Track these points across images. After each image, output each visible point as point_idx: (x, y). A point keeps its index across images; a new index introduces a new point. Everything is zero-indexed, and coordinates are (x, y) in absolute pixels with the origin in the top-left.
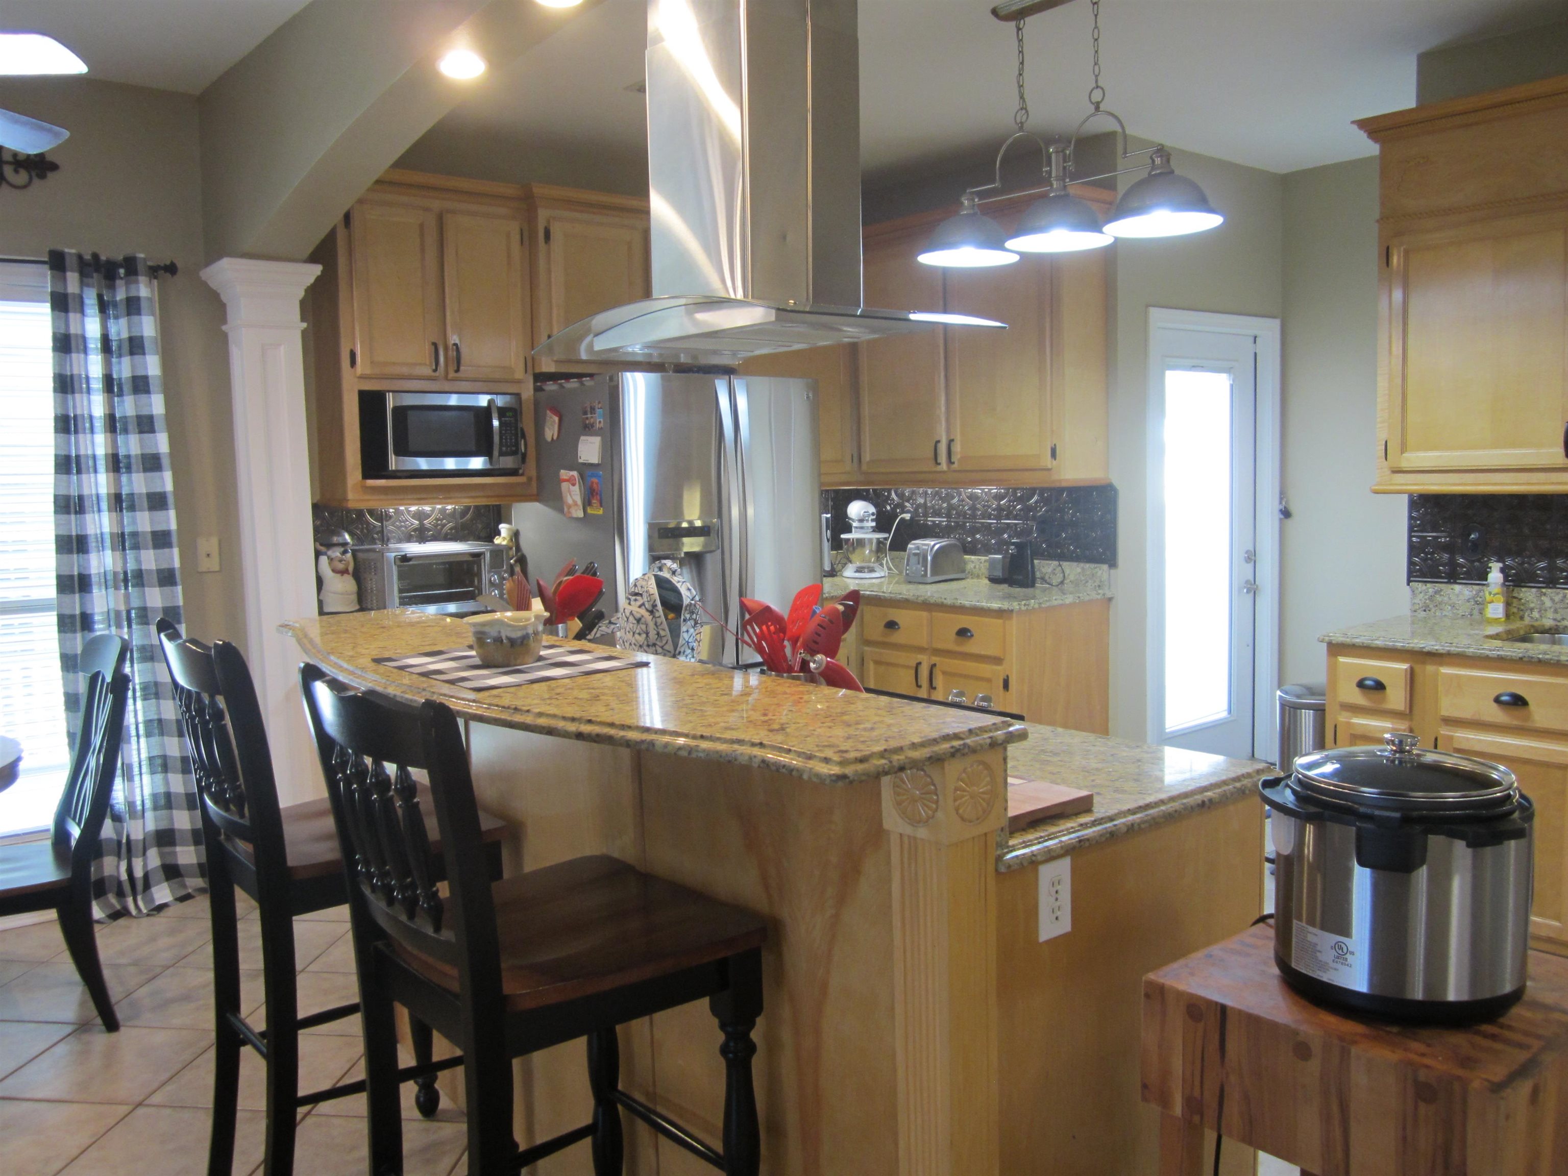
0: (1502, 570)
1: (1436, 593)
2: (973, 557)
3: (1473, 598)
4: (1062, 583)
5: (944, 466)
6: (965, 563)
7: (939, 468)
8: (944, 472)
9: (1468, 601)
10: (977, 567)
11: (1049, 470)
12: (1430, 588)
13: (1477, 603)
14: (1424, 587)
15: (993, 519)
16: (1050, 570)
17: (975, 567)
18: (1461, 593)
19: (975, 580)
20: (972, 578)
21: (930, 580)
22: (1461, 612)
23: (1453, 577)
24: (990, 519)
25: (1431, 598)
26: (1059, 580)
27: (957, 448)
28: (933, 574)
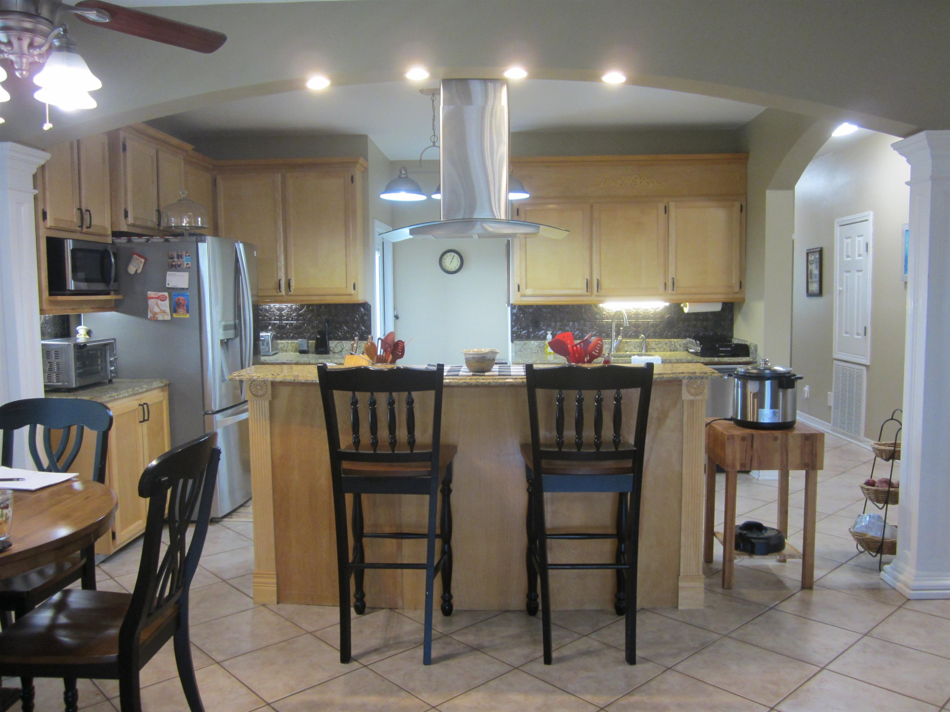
0: (552, 334)
1: (524, 344)
2: (283, 341)
3: (539, 345)
4: (341, 351)
5: (283, 292)
6: (278, 344)
7: (280, 294)
8: (282, 296)
9: (537, 347)
10: (286, 346)
11: (351, 295)
12: (522, 343)
13: (540, 347)
14: (520, 343)
15: (294, 321)
16: (333, 345)
17: (284, 346)
18: (534, 344)
19: (285, 353)
20: (282, 352)
21: (271, 354)
22: (534, 351)
23: (528, 338)
24: (292, 320)
25: (522, 347)
26: (339, 350)
27: (293, 284)
28: (272, 351)
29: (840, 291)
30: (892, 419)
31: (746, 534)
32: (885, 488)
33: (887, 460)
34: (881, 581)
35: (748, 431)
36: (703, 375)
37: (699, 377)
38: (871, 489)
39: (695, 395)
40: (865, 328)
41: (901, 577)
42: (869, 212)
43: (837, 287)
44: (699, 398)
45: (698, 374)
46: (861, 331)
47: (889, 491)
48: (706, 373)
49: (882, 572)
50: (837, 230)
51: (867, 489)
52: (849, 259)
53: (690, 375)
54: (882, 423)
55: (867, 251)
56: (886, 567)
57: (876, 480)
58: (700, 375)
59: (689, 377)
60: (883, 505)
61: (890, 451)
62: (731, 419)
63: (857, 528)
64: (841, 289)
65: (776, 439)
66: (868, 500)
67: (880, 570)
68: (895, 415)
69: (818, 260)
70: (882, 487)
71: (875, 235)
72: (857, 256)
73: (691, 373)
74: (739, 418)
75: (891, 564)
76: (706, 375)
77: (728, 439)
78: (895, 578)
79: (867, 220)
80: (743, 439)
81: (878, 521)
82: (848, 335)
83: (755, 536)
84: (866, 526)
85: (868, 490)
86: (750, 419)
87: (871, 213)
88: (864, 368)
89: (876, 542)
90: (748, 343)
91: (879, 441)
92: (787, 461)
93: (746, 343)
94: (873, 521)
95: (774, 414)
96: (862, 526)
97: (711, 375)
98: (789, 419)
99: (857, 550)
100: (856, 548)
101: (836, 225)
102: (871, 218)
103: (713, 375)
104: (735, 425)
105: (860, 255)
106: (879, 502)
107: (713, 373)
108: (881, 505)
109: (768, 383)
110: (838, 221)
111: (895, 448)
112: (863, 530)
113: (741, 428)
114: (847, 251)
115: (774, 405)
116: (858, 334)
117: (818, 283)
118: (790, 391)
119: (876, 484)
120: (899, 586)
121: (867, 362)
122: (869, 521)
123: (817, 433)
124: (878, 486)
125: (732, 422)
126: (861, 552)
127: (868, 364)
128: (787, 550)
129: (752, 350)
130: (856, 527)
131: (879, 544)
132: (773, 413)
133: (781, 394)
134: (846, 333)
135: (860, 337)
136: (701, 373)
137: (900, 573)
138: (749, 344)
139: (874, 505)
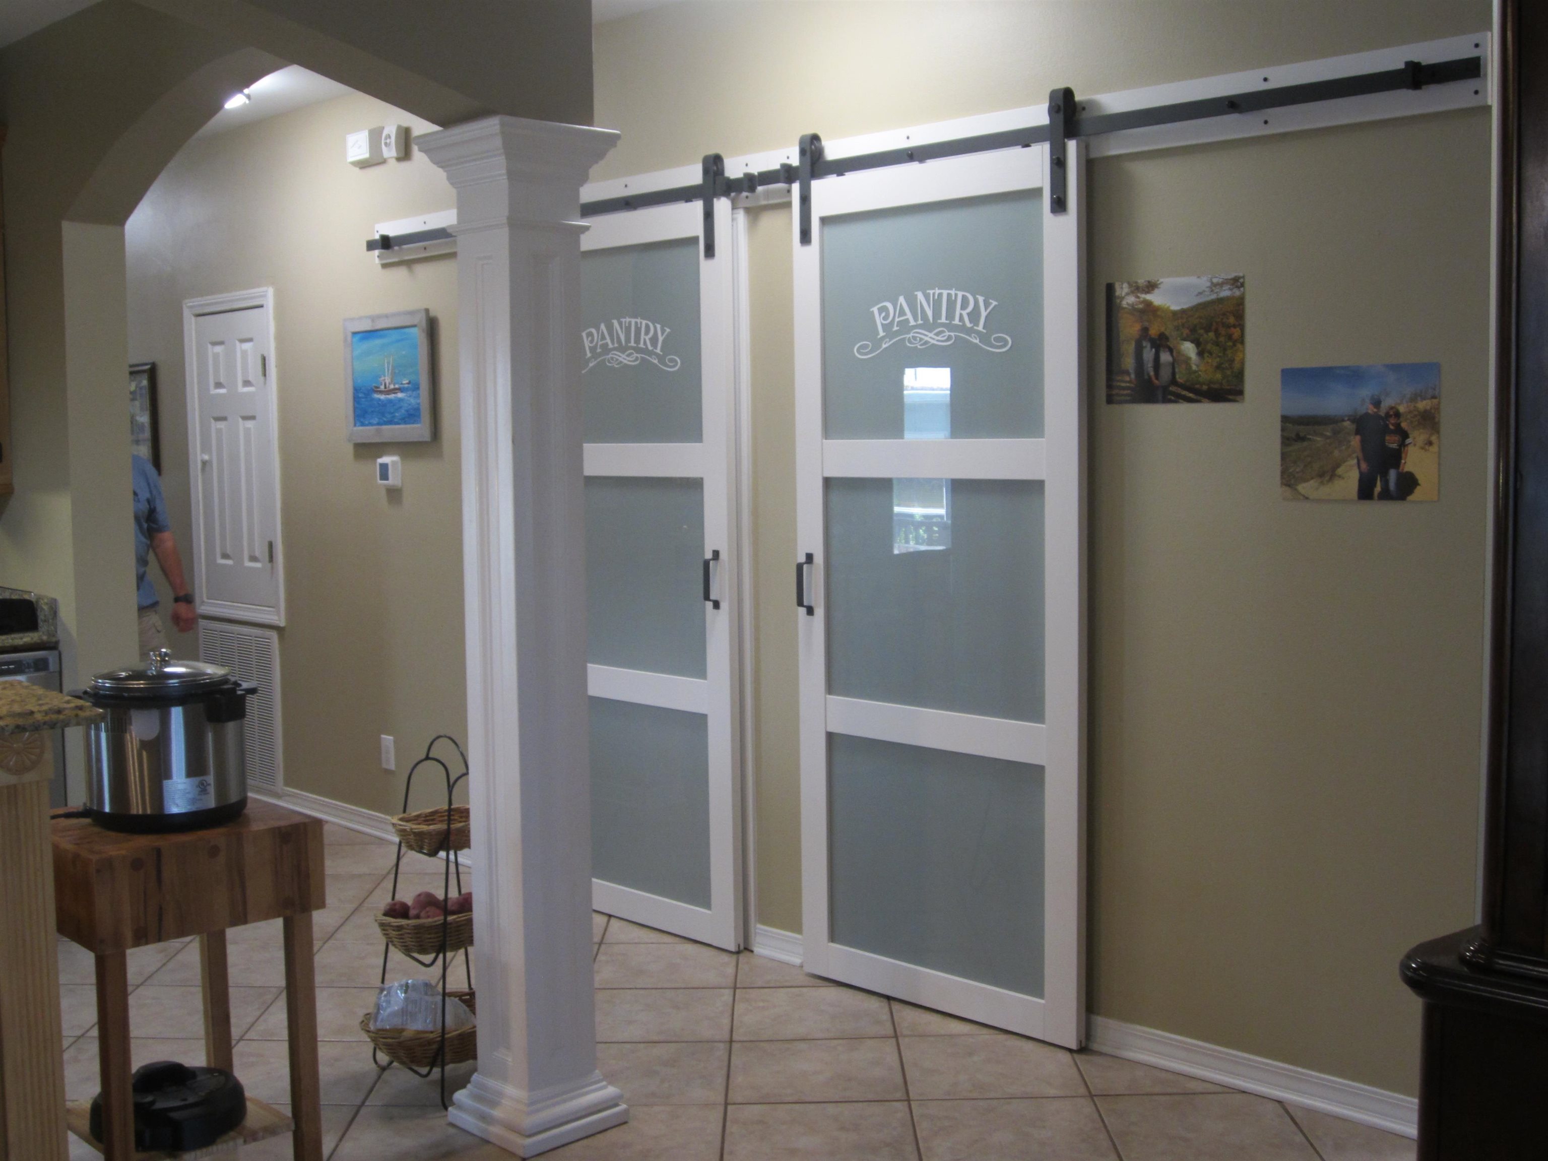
29: (204, 463)
30: (427, 758)
31: (153, 1103)
32: (436, 919)
33: (433, 853)
34: (452, 1130)
35: (143, 842)
36: (54, 717)
37: (45, 723)
38: (408, 925)
39: (20, 770)
40: (271, 545)
41: (497, 1113)
42: (264, 289)
43: (197, 455)
44: (30, 777)
45: (39, 717)
46: (260, 550)
47: (445, 923)
48: (59, 712)
49: (450, 1109)
50: (190, 325)
51: (398, 926)
52: (222, 391)
53: (20, 722)
54: (409, 772)
55: (265, 375)
56: (460, 1096)
57: (409, 901)
58: (47, 718)
59: (18, 727)
60: (433, 956)
61: (439, 833)
62: (85, 813)
63: (382, 1021)
64: (206, 457)
65: (214, 851)
66: (391, 948)
67: (445, 1103)
68: (433, 749)
69: (146, 392)
70: (428, 917)
71: (280, 338)
72: (240, 383)
73: (20, 715)
74: (107, 809)
75: (469, 1086)
76: (61, 717)
77: (98, 871)
78: (483, 1117)
79: (262, 306)
80: (136, 864)
81: (426, 994)
82: (230, 562)
83: (177, 1103)
84: (404, 1012)
85: (399, 928)
86: (137, 806)
87: (270, 291)
88: (274, 635)
89: (430, 1042)
90: (32, 597)
91: (404, 811)
92: (245, 903)
93: (26, 597)
94: (414, 995)
95: (203, 788)
96: (394, 1014)
97: (77, 716)
98: (234, 798)
99: (374, 1065)
100: (372, 1060)
101: (187, 315)
102: (270, 302)
103: (82, 714)
104: (96, 829)
105: (247, 383)
106: (423, 951)
107: (80, 708)
108: (427, 958)
109: (177, 714)
110: (190, 306)
111: (449, 825)
112: (397, 1022)
113: (121, 835)
114: (217, 371)
115: (195, 768)
116: (253, 559)
117: (149, 444)
118: (231, 726)
119: (412, 912)
120: (495, 1132)
121: (280, 620)
122: (406, 999)
123: (307, 820)
124: (417, 917)
125: (87, 821)
126: (383, 1069)
127: (282, 624)
128: (253, 1116)
129: (43, 613)
130: (380, 1018)
131: (435, 1046)
132: (198, 786)
133: (210, 737)
134: (225, 556)
135: (258, 565)
136: (46, 713)
137: (493, 1104)
138: (34, 600)
139: (408, 959)
